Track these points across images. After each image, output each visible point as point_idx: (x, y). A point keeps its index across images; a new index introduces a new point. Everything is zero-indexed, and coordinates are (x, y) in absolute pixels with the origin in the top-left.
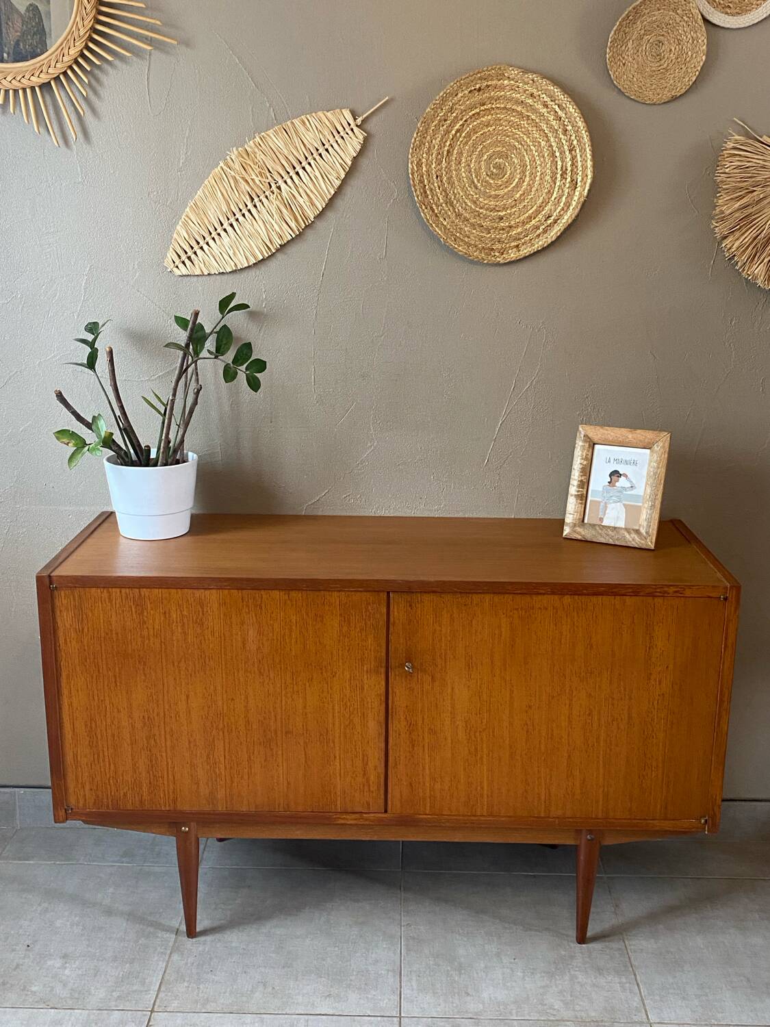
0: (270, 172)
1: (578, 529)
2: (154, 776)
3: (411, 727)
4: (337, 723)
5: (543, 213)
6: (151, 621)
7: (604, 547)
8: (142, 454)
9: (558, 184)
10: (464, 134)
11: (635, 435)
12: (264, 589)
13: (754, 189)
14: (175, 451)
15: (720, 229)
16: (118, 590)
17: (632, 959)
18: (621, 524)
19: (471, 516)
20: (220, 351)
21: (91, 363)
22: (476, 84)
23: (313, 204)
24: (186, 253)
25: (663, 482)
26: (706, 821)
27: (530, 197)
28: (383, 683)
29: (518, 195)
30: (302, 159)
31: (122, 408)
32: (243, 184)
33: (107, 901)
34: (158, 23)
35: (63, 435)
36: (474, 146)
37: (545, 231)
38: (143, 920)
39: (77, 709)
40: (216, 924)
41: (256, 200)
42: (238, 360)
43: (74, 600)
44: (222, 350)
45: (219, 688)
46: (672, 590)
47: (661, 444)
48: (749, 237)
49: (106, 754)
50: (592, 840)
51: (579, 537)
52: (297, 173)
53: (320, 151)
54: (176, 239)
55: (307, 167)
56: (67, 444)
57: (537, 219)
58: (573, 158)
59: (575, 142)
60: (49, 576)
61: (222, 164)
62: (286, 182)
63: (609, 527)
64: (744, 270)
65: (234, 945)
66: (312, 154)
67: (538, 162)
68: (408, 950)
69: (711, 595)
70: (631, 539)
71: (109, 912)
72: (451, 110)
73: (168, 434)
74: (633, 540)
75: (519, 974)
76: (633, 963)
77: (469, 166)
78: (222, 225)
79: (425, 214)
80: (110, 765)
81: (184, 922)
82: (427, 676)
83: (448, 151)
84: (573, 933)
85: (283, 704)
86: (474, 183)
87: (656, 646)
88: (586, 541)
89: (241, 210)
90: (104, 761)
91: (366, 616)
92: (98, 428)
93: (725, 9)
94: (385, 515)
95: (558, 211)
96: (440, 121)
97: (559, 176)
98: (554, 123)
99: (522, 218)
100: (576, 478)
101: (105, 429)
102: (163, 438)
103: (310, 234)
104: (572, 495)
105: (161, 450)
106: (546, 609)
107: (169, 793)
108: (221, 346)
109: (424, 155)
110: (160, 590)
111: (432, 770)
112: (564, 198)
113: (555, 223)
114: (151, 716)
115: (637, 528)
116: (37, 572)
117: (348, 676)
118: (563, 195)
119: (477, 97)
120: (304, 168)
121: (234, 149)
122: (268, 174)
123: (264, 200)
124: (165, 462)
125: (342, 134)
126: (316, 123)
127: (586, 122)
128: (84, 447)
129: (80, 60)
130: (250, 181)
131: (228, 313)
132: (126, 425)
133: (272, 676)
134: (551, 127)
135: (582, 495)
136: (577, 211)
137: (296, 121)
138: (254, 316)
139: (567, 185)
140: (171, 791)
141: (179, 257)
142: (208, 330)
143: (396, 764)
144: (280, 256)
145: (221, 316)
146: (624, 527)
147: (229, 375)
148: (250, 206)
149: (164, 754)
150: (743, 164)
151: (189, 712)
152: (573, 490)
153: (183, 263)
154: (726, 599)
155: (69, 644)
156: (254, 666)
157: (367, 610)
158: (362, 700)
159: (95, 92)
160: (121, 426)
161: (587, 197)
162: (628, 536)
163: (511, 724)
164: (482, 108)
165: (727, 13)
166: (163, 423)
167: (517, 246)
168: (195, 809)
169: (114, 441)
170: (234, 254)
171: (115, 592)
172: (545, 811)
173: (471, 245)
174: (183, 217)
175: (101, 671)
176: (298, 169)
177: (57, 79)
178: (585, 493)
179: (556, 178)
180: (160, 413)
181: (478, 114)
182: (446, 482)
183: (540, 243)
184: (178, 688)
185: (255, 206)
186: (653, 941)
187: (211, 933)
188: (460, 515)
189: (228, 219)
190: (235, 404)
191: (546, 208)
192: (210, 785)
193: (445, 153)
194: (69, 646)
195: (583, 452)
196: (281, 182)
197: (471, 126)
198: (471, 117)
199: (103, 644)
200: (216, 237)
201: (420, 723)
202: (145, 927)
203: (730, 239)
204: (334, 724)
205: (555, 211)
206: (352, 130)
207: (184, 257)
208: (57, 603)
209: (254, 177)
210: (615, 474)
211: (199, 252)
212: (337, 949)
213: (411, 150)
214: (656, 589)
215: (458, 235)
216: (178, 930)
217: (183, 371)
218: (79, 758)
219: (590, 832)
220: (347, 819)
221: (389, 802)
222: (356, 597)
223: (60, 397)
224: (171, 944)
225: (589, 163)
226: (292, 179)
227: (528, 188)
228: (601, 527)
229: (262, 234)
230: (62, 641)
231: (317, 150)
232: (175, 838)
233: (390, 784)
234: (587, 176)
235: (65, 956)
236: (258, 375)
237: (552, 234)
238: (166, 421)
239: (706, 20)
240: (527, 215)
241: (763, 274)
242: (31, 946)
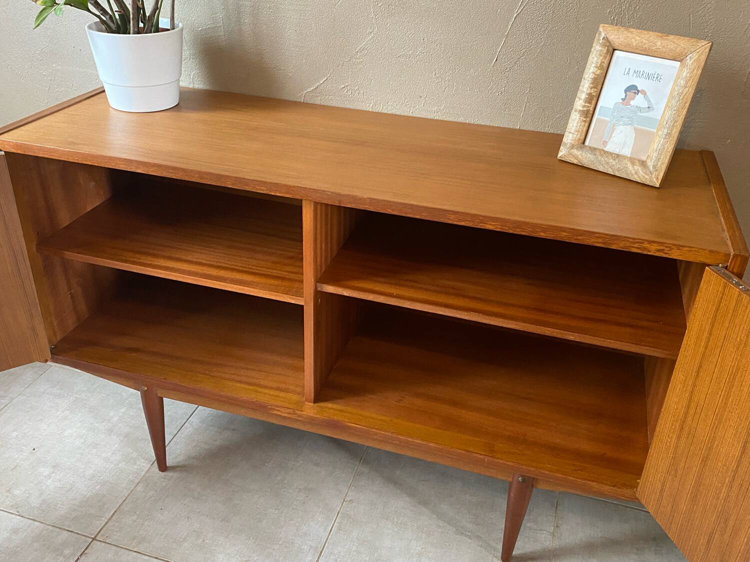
1: (575, 151)
7: (601, 177)
11: (665, 42)
18: (627, 152)
25: (687, 105)
46: (655, 247)
47: (695, 56)
50: (524, 482)
51: (575, 162)
56: (35, 2)
63: (611, 154)
69: (706, 261)
70: (633, 172)
74: (636, 173)
88: (583, 167)
94: (383, 111)
100: (585, 90)
104: (576, 111)
115: (644, 158)
128: (52, 6)
135: (588, 111)
146: (629, 156)
152: (579, 103)
162: (630, 168)
178: (592, 109)
187: (180, 470)
188: (461, 120)
195: (598, 58)
210: (632, 90)
214: (634, 243)
220: (282, 412)
228: (602, 153)
232: (139, 392)
242: (36, 450)
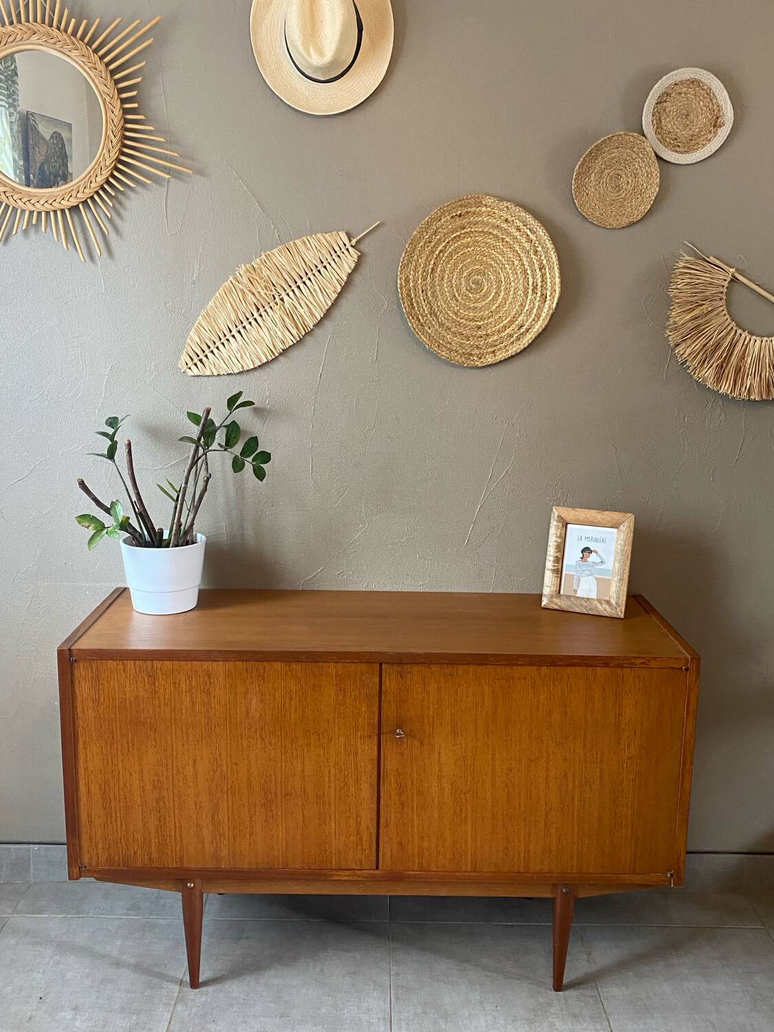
0: (274, 285)
1: (555, 600)
2: (163, 836)
3: (401, 789)
4: (332, 785)
5: (516, 323)
6: (162, 691)
8: (155, 536)
9: (529, 298)
10: (446, 254)
11: (603, 516)
12: (267, 661)
13: (704, 302)
14: (186, 533)
15: (673, 338)
16: (132, 662)
17: (606, 1006)
18: (593, 596)
19: (453, 591)
20: (229, 443)
21: (111, 454)
22: (457, 211)
23: (312, 314)
24: (198, 356)
25: (629, 558)
26: (672, 875)
27: (505, 309)
28: (375, 748)
29: (494, 307)
30: (303, 275)
31: (138, 494)
32: (250, 297)
33: (115, 953)
34: (176, 155)
35: (84, 519)
36: (455, 265)
37: (518, 339)
38: (150, 972)
39: (92, 772)
40: (219, 974)
41: (262, 310)
42: (245, 453)
43: (92, 672)
44: (230, 443)
45: (224, 754)
46: (638, 661)
47: (627, 524)
48: (699, 345)
49: (118, 815)
50: (567, 892)
51: (556, 608)
52: (299, 287)
53: (319, 268)
54: (189, 344)
55: (308, 282)
56: (88, 527)
57: (511, 328)
58: (543, 276)
59: (544, 262)
60: (70, 650)
61: (231, 279)
62: (288, 295)
63: (583, 598)
64: (695, 373)
65: (234, 995)
66: (312, 270)
67: (512, 279)
68: (397, 998)
69: (673, 666)
70: (602, 610)
71: (117, 964)
72: (435, 233)
73: (179, 518)
74: (605, 610)
75: (501, 1021)
76: (606, 1009)
77: (451, 282)
78: (231, 331)
79: (412, 323)
80: (122, 825)
81: (188, 973)
82: (416, 741)
83: (433, 269)
84: (550, 981)
85: (283, 767)
86: (455, 296)
87: (625, 712)
88: (563, 611)
89: (248, 319)
90: (116, 821)
91: (360, 685)
92: (116, 512)
93: (675, 148)
94: (375, 590)
95: (529, 321)
96: (425, 243)
97: (530, 291)
98: (526, 244)
99: (498, 327)
100: (552, 554)
101: (122, 513)
102: (175, 521)
103: (309, 341)
104: (548, 570)
105: (174, 532)
106: (525, 679)
107: (176, 851)
108: (230, 440)
109: (412, 272)
110: (171, 662)
111: (420, 829)
112: (535, 310)
113: (527, 332)
114: (161, 780)
115: (608, 599)
116: (58, 646)
117: (343, 742)
118: (534, 308)
119: (458, 222)
120: (304, 283)
121: (243, 265)
122: (272, 288)
123: (269, 310)
124: (176, 543)
125: (338, 253)
126: (315, 242)
127: (554, 244)
128: (103, 530)
129: (106, 187)
130: (256, 293)
131: (235, 409)
132: (141, 510)
133: (273, 742)
134: (524, 248)
135: (558, 569)
136: (547, 321)
137: (298, 242)
138: (259, 412)
139: (538, 299)
140: (178, 849)
141: (192, 359)
142: (217, 425)
143: (387, 825)
144: (282, 359)
145: (229, 412)
146: (596, 598)
147: (238, 466)
148: (256, 315)
149: (172, 815)
150: (693, 281)
151: (196, 774)
152: (549, 565)
153: (196, 364)
154: (687, 669)
155: (86, 712)
156: (256, 733)
157: (361, 678)
158: (356, 764)
159: (119, 214)
160: (137, 510)
161: (555, 309)
162: (600, 607)
163: (493, 786)
164: (463, 232)
165: (676, 151)
166: (176, 508)
167: (493, 352)
168: (200, 866)
169: (130, 524)
170: (242, 357)
171: (130, 664)
172: (524, 867)
173: (452, 350)
174: (196, 324)
175: (115, 736)
176: (299, 283)
177: (85, 203)
178: (560, 567)
179: (528, 293)
180: (173, 499)
181: (459, 236)
182: (430, 559)
183: (514, 349)
184: (186, 753)
185: (261, 315)
186: (624, 988)
187: (212, 984)
188: (444, 590)
189: (237, 327)
190: (240, 489)
191: (519, 319)
192: (214, 844)
193: (430, 270)
194: (87, 715)
195: (557, 531)
196: (284, 295)
197: (452, 247)
198: (452, 240)
199: (118, 713)
200: (226, 343)
201: (409, 784)
202: (151, 978)
203: (683, 345)
204: (329, 787)
205: (527, 320)
206: (347, 250)
207: (196, 360)
208: (76, 674)
209: (260, 290)
210: (587, 550)
211: (210, 355)
212: (330, 998)
213: (399, 268)
214: (624, 660)
215: (441, 341)
216: (182, 980)
217: (194, 463)
218: (93, 820)
219: (566, 885)
220: (341, 876)
221: (380, 857)
222: (352, 667)
223: (82, 485)
224: (176, 995)
225: (558, 280)
226: (294, 292)
227: (504, 301)
229: (266, 340)
230: (79, 709)
231: (317, 267)
232: (180, 894)
233: (381, 842)
234: (555, 291)
235: (75, 1008)
236: (262, 465)
237: (524, 342)
238: (178, 506)
239: (658, 157)
240: (502, 325)
241: (712, 378)
242: (44, 998)
